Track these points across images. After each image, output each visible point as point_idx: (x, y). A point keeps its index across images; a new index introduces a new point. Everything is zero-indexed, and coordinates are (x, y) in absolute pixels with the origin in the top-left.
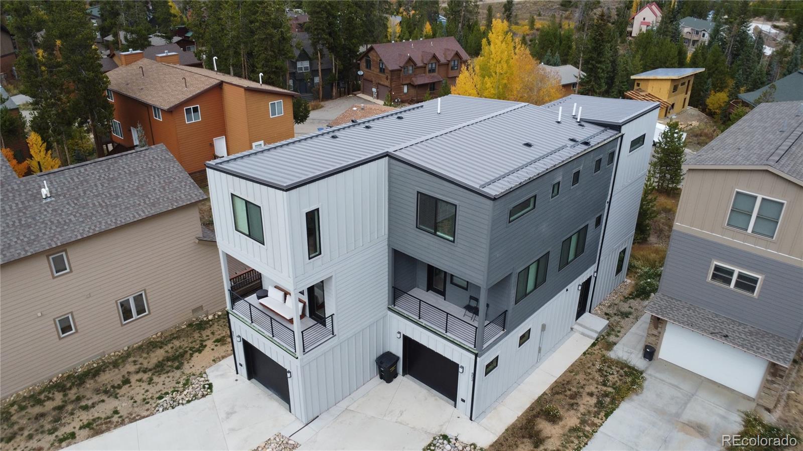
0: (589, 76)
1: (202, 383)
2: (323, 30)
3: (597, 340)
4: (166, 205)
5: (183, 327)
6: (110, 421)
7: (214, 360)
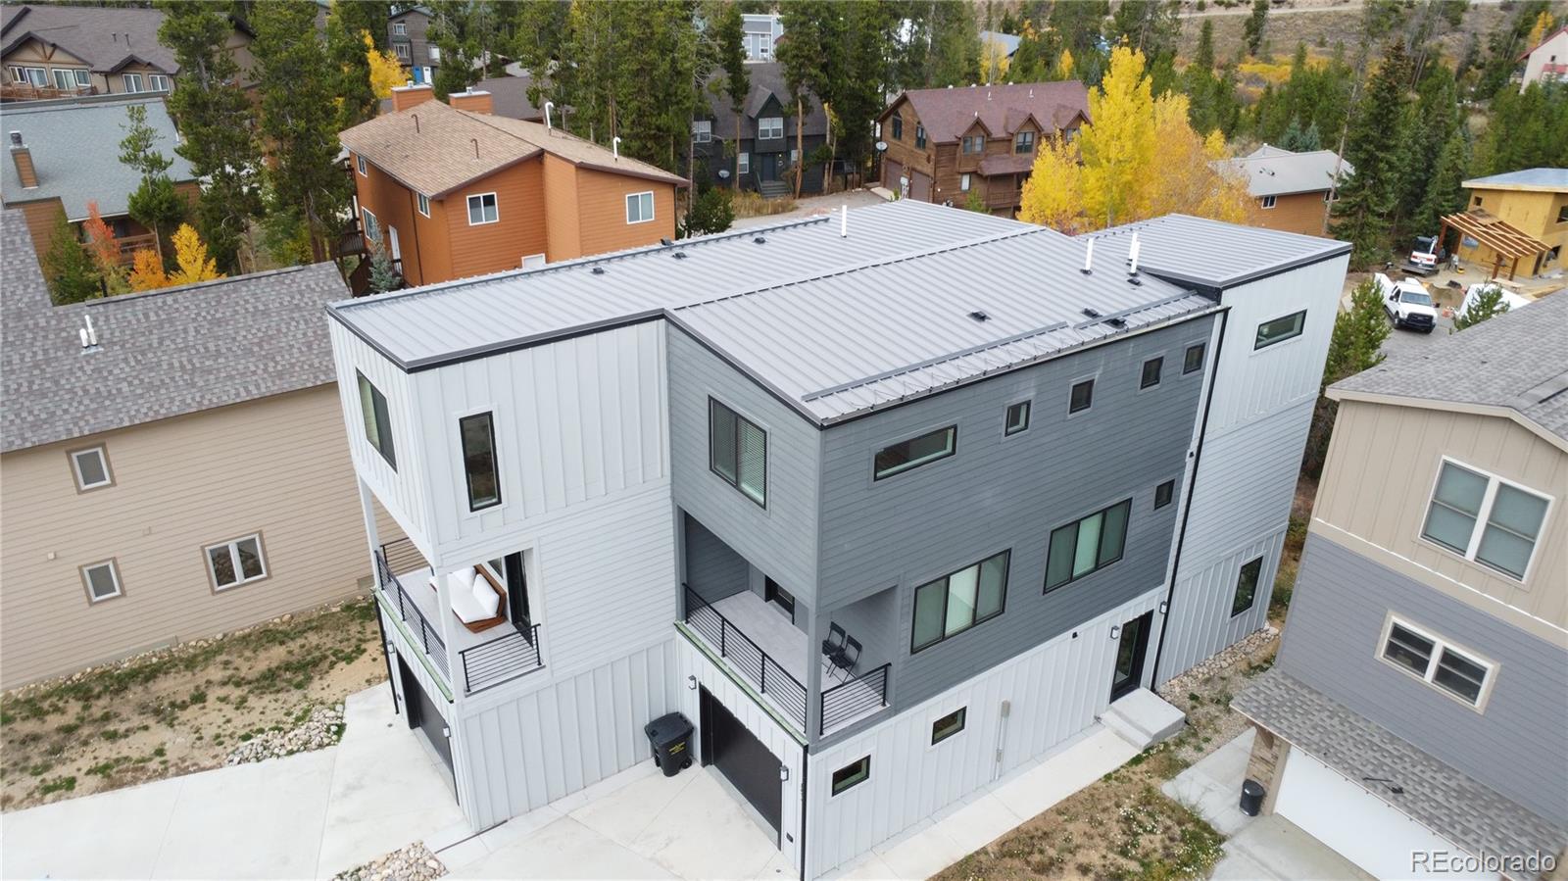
0: (1361, 175)
1: (328, 721)
2: (810, 59)
3: (1147, 751)
4: (305, 377)
5: (334, 610)
6: (143, 768)
7: (369, 681)
